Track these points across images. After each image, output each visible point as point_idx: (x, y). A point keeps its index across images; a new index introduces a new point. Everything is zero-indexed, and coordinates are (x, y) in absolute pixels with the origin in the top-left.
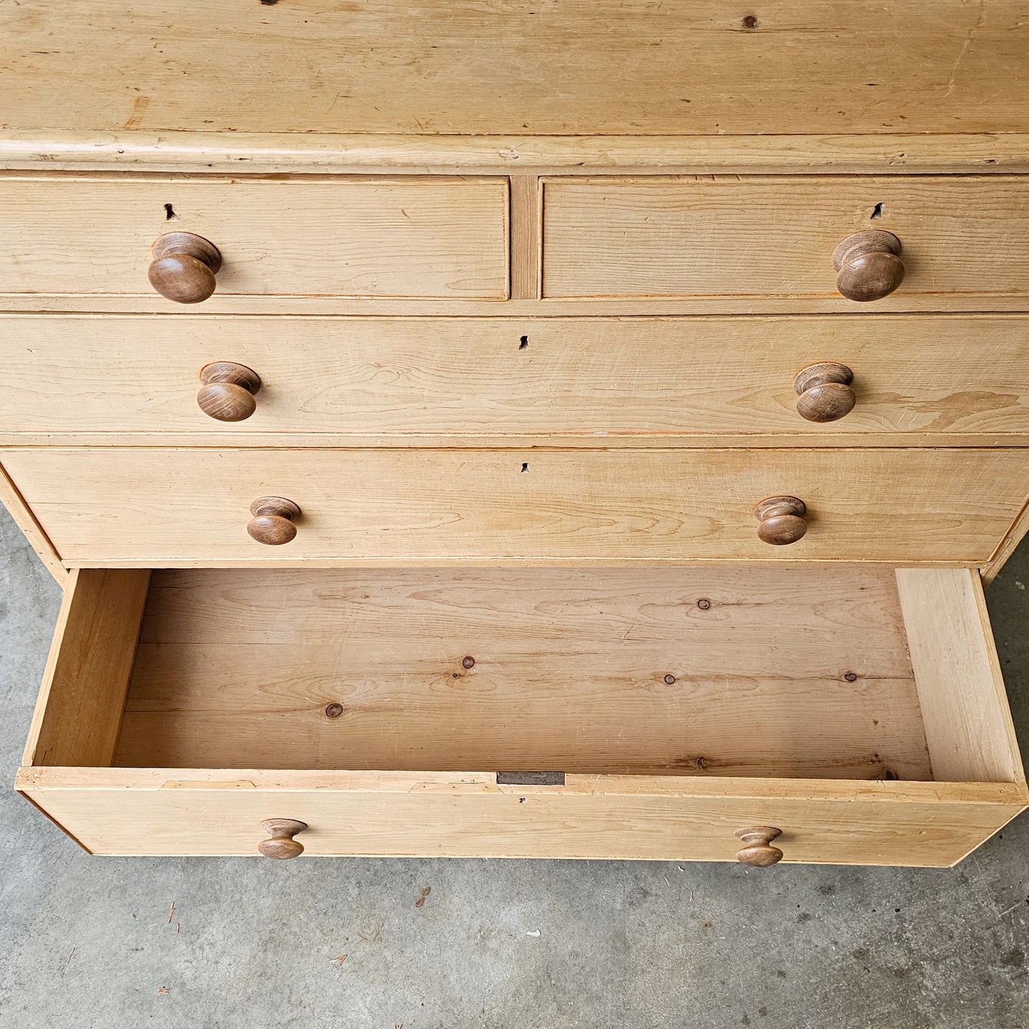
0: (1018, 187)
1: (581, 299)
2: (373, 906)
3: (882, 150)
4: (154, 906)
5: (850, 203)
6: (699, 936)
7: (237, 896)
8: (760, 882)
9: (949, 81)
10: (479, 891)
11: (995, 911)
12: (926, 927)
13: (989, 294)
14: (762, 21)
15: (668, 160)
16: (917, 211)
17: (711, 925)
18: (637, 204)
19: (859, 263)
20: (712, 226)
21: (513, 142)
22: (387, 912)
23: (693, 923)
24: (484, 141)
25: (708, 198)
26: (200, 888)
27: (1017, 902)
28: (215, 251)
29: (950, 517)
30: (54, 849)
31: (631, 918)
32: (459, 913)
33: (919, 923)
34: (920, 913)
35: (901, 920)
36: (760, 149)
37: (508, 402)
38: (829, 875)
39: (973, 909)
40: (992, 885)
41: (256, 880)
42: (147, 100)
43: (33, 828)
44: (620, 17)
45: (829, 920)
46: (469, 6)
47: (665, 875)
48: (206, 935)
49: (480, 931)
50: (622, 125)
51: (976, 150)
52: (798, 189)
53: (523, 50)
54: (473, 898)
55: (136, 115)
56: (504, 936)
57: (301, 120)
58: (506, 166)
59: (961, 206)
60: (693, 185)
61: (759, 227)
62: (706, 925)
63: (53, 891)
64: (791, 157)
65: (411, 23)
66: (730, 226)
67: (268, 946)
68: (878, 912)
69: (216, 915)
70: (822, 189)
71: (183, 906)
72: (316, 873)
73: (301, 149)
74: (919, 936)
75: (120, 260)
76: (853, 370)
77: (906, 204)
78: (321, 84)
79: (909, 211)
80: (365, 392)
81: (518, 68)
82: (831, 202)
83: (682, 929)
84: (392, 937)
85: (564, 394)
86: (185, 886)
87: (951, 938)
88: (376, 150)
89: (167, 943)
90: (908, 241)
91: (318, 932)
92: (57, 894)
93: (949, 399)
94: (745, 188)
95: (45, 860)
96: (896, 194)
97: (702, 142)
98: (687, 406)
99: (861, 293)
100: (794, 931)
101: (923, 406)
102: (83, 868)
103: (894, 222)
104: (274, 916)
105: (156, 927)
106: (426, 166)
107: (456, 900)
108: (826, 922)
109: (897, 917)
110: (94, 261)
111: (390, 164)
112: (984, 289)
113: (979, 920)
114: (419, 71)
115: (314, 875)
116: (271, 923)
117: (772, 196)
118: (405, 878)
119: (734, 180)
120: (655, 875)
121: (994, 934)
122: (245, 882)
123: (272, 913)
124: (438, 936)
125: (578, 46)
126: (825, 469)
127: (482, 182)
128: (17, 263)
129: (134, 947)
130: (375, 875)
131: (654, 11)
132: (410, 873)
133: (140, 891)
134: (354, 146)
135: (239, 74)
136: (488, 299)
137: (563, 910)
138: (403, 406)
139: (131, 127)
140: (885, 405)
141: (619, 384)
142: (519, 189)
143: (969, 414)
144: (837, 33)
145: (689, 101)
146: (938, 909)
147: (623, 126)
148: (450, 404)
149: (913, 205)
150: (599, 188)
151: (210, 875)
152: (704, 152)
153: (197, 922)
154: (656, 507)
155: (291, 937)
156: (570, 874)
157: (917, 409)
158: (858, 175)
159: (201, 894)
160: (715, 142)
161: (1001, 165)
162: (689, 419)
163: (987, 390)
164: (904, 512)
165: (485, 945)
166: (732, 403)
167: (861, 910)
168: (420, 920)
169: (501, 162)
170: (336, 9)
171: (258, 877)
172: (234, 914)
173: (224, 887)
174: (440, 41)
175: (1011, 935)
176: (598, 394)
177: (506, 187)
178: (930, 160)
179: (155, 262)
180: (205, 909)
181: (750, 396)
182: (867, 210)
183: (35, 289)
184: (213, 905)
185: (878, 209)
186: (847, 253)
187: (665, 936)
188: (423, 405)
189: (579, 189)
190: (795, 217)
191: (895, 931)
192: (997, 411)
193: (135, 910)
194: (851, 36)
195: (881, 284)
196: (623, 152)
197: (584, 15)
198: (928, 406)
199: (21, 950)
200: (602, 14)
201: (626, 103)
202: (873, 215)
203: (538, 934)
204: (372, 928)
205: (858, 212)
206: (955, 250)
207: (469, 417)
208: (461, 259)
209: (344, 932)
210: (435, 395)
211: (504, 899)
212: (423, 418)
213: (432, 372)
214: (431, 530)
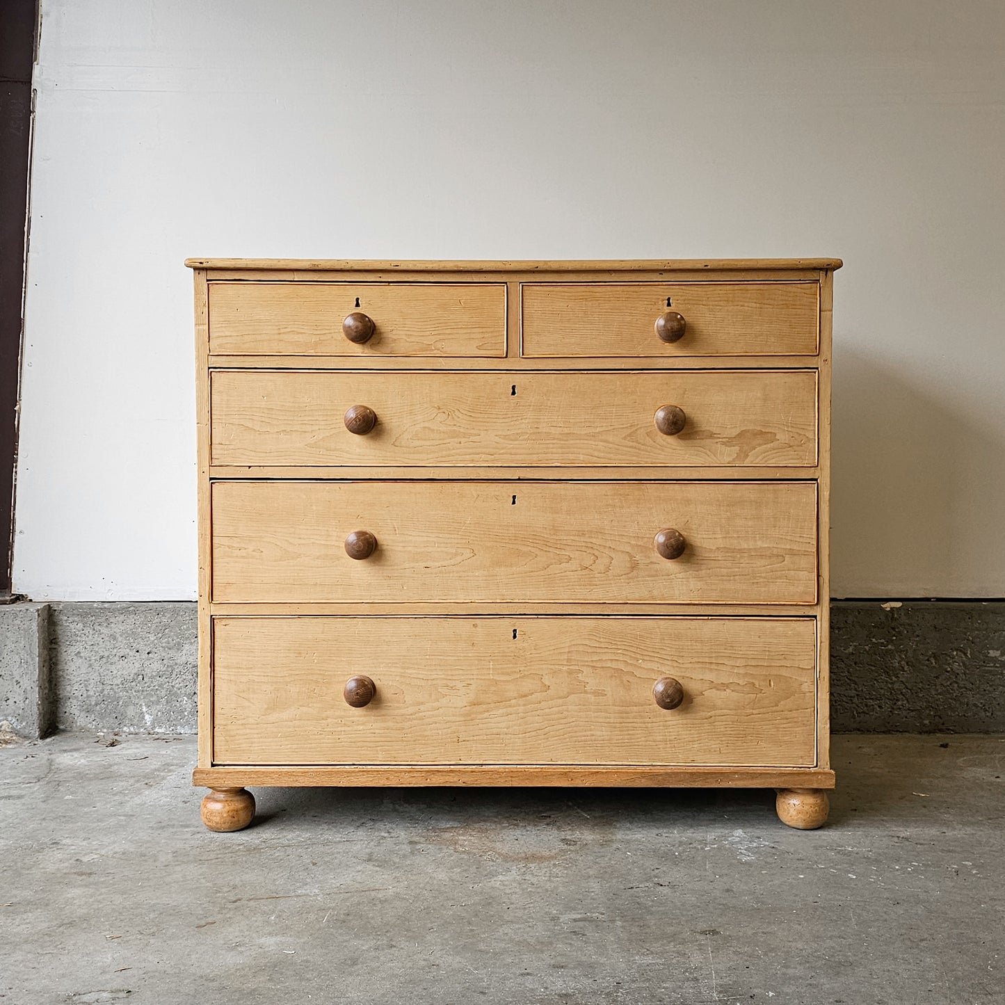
5: (656, 297)
16: (686, 302)
18: (563, 297)
20: (597, 310)
29: (775, 551)
37: (505, 437)
58: (505, 271)
77: (681, 298)
79: (683, 303)
80: (429, 428)
82: (647, 296)
85: (535, 431)
93: (741, 435)
96: (674, 291)
98: (602, 441)
101: (728, 442)
103: (678, 308)
106: (472, 271)
110: (315, 332)
117: (620, 293)
119: (604, 285)
126: (688, 502)
127: (495, 284)
136: (496, 357)
138: (448, 441)
140: (707, 440)
141: (564, 422)
142: (511, 288)
143: (755, 448)
149: (684, 298)
150: (547, 288)
154: (594, 541)
157: (724, 443)
161: (711, 268)
162: (602, 451)
163: (759, 428)
164: (746, 547)
166: (624, 439)
169: (504, 267)
176: (553, 430)
177: (506, 287)
181: (634, 432)
182: (664, 301)
185: (669, 301)
188: (459, 440)
189: (538, 288)
192: (769, 446)
198: (729, 442)
202: (668, 304)
205: (660, 303)
206: (710, 326)
207: (484, 450)
210: (467, 431)
212: (458, 451)
213: (466, 412)
214: (455, 568)
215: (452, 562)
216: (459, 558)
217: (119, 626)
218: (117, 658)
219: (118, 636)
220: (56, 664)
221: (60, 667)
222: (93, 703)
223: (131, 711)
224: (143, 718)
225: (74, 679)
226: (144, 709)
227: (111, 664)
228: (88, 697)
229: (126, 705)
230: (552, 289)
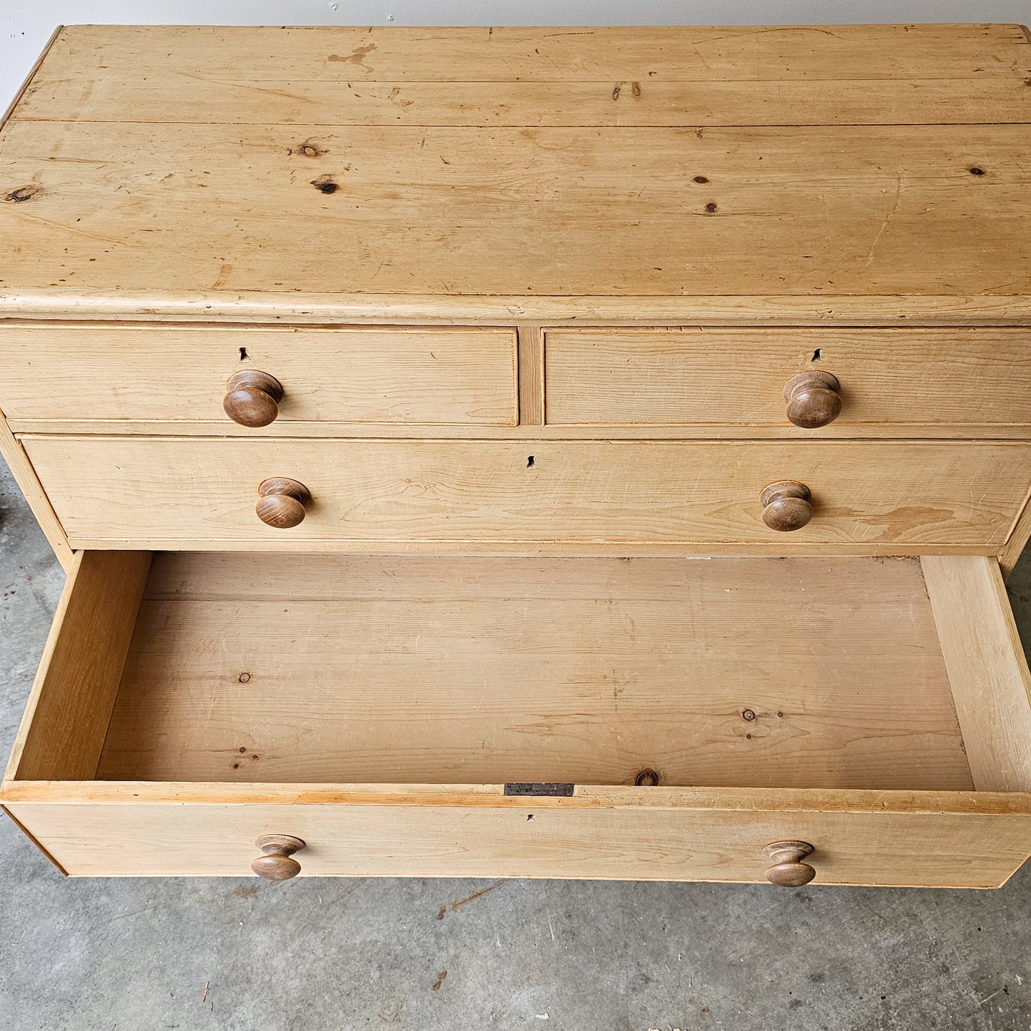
0: (929, 337)
1: (577, 425)
2: (393, 989)
3: (814, 307)
4: (191, 985)
5: (794, 348)
6: (697, 1020)
7: (267, 978)
8: (755, 970)
9: (869, 253)
10: (491, 976)
11: (975, 999)
12: (910, 1013)
13: (917, 424)
14: (721, 207)
15: (646, 315)
16: (849, 356)
17: (708, 1010)
18: (621, 349)
19: (804, 397)
20: (682, 367)
21: (520, 301)
22: (405, 994)
23: (691, 1008)
24: (496, 300)
25: (678, 344)
26: (233, 969)
27: (996, 990)
28: (278, 385)
30: (100, 931)
31: (634, 1002)
32: (472, 996)
33: (903, 1010)
34: (904, 1000)
35: (887, 1006)
36: (717, 306)
37: (517, 512)
38: (819, 964)
39: (954, 997)
40: (971, 975)
41: (284, 963)
42: (230, 267)
43: (81, 911)
44: (607, 203)
45: (819, 1006)
46: (487, 195)
47: (666, 963)
48: (237, 1014)
49: (492, 1013)
50: (606, 288)
51: (890, 309)
52: (751, 338)
53: (530, 229)
54: (486, 982)
55: (221, 279)
56: (514, 1018)
57: (352, 283)
58: (514, 319)
59: (884, 352)
60: (665, 334)
61: (721, 368)
62: (704, 1010)
63: (97, 970)
64: (741, 313)
65: (441, 208)
66: (697, 367)
67: (295, 1024)
68: (865, 999)
69: (247, 995)
70: (769, 338)
71: (217, 986)
72: (341, 956)
73: (352, 305)
74: (904, 1022)
75: (200, 392)
76: (810, 488)
77: (840, 350)
78: (368, 256)
79: (841, 356)
80: (397, 503)
81: (526, 243)
82: (778, 348)
83: (681, 1013)
84: (411, 1018)
85: (566, 506)
86: (219, 967)
87: (934, 1024)
88: (411, 306)
89: (200, 1021)
90: (844, 380)
91: (341, 1012)
92: (101, 973)
93: (894, 513)
94: (707, 336)
95: (92, 941)
96: (831, 342)
97: (671, 300)
98: (671, 517)
99: (807, 420)
100: (786, 1017)
101: (873, 519)
102: (126, 949)
103: (832, 365)
104: (301, 996)
105: (191, 1006)
106: (450, 319)
107: (470, 984)
108: (816, 1008)
109: (884, 1004)
110: (180, 393)
111: (423, 317)
112: (911, 419)
113: (959, 1007)
114: (446, 245)
115: (339, 958)
116: (298, 1003)
117: (730, 343)
118: (423, 962)
119: (698, 331)
120: (656, 962)
121: (974, 1021)
122: (275, 964)
123: (299, 994)
124: (452, 1017)
125: (572, 226)
127: (495, 331)
128: (117, 395)
129: (170, 1024)
130: (395, 959)
131: (635, 199)
132: (427, 958)
133: (177, 972)
134: (394, 303)
135: (303, 247)
136: (501, 425)
137: (570, 993)
138: (429, 515)
139: (217, 288)
140: (840, 518)
141: (612, 497)
142: (525, 337)
143: (913, 526)
144: (780, 217)
145: (660, 269)
146: (921, 996)
147: (608, 288)
148: (469, 514)
149: (844, 350)
150: (591, 337)
151: (242, 958)
152: (671, 308)
153: (229, 1001)
155: (316, 1017)
156: (577, 960)
157: (867, 521)
158: (797, 327)
159: (234, 975)
160: (680, 301)
161: (911, 319)
162: (673, 528)
163: (927, 506)
165: (497, 1027)
166: (709, 514)
167: (849, 997)
168: (436, 1003)
169: (511, 316)
170: (381, 197)
171: (287, 959)
172: (264, 995)
173: (255, 969)
174: (463, 223)
175: (990, 1022)
176: (594, 506)
177: (515, 335)
178: (853, 316)
179: (229, 394)
180: (237, 989)
181: (724, 508)
182: (809, 354)
183: (128, 417)
184: (244, 985)
185: (817, 354)
186: (794, 389)
187: (666, 1020)
188: (446, 515)
189: (575, 337)
190: (750, 360)
191: (881, 1017)
192: (937, 524)
193: (172, 989)
194: (792, 219)
195: (822, 414)
196: (607, 309)
197: (579, 202)
198: (876, 519)
199: (66, 1025)
200: (593, 201)
201: (610, 271)
202: (814, 359)
203: (546, 1017)
204: (392, 1009)
205: (801, 356)
206: (884, 387)
207: (485, 525)
208: (479, 392)
209: (365, 1013)
210: (455, 506)
211: (515, 983)
212: (446, 526)
213: (454, 486)
230: (600, 337)
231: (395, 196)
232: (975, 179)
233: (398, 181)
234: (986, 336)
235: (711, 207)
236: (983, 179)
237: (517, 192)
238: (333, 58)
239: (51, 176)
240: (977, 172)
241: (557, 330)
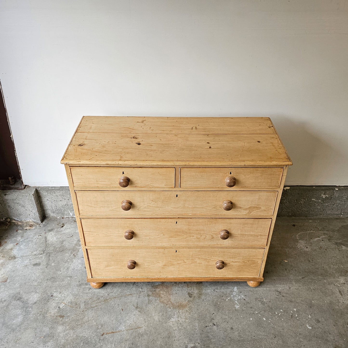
0: (250, 169)
1: (186, 188)
3: (229, 163)
5: (226, 172)
9: (239, 155)
13: (251, 188)
15: (198, 164)
18: (194, 172)
19: (229, 181)
20: (206, 175)
21: (176, 162)
24: (171, 162)
25: (205, 171)
28: (129, 179)
29: (256, 235)
37: (174, 208)
44: (191, 147)
46: (169, 145)
51: (242, 164)
52: (219, 169)
53: (177, 151)
55: (121, 158)
58: (175, 165)
59: (243, 172)
60: (202, 169)
61: (213, 176)
64: (216, 164)
65: (160, 147)
66: (209, 175)
70: (221, 169)
75: (113, 181)
76: (232, 202)
78: (147, 155)
80: (149, 206)
81: (176, 153)
82: (223, 172)
85: (184, 206)
90: (236, 178)
93: (250, 208)
94: (210, 169)
96: (233, 170)
98: (205, 209)
99: (230, 186)
103: (234, 175)
106: (163, 165)
110: (109, 181)
111: (158, 165)
112: (250, 186)
114: (162, 153)
117: (214, 171)
119: (208, 168)
125: (185, 150)
126: (231, 223)
127: (171, 168)
128: (97, 182)
131: (196, 146)
134: (153, 162)
135: (135, 154)
136: (171, 188)
138: (156, 209)
140: (239, 209)
141: (193, 204)
142: (177, 169)
143: (254, 211)
144: (223, 149)
145: (201, 157)
148: (164, 208)
149: (236, 172)
150: (189, 169)
152: (203, 163)
154: (201, 232)
157: (244, 210)
158: (227, 167)
160: (205, 162)
161: (246, 166)
162: (205, 212)
163: (256, 206)
164: (247, 234)
166: (212, 208)
169: (174, 165)
170: (149, 146)
174: (165, 150)
176: (189, 206)
177: (175, 169)
178: (236, 165)
179: (120, 181)
181: (216, 207)
186: (227, 180)
188: (159, 208)
189: (186, 169)
190: (218, 174)
192: (258, 210)
194: (225, 149)
195: (232, 184)
196: (192, 164)
197: (186, 146)
198: (246, 209)
200: (188, 146)
201: (192, 157)
202: (230, 174)
205: (228, 173)
206: (244, 180)
207: (167, 211)
208: (167, 180)
210: (162, 206)
212: (159, 211)
213: (161, 202)
214: (158, 238)
215: (158, 237)
216: (159, 236)
217: (58, 193)
218: (59, 201)
219: (58, 196)
220: (41, 202)
221: (43, 203)
222: (55, 211)
223: (66, 213)
224: (70, 214)
225: (48, 206)
226: (70, 212)
227: (58, 202)
228: (53, 209)
229: (64, 211)
230: (191, 169)
231: (152, 145)
232: (259, 143)
233: (152, 143)
234: (261, 169)
235: (210, 147)
236: (260, 143)
237: (174, 145)
238: (138, 122)
239: (86, 142)
240: (259, 142)
241: (183, 168)
